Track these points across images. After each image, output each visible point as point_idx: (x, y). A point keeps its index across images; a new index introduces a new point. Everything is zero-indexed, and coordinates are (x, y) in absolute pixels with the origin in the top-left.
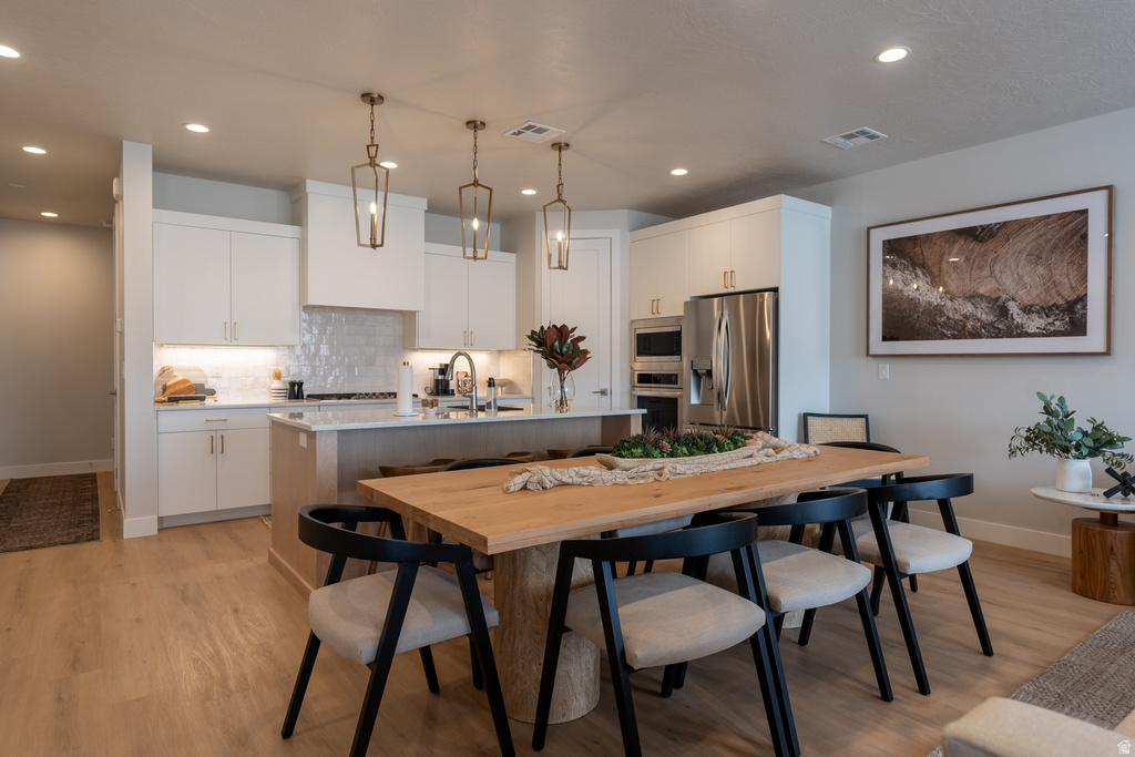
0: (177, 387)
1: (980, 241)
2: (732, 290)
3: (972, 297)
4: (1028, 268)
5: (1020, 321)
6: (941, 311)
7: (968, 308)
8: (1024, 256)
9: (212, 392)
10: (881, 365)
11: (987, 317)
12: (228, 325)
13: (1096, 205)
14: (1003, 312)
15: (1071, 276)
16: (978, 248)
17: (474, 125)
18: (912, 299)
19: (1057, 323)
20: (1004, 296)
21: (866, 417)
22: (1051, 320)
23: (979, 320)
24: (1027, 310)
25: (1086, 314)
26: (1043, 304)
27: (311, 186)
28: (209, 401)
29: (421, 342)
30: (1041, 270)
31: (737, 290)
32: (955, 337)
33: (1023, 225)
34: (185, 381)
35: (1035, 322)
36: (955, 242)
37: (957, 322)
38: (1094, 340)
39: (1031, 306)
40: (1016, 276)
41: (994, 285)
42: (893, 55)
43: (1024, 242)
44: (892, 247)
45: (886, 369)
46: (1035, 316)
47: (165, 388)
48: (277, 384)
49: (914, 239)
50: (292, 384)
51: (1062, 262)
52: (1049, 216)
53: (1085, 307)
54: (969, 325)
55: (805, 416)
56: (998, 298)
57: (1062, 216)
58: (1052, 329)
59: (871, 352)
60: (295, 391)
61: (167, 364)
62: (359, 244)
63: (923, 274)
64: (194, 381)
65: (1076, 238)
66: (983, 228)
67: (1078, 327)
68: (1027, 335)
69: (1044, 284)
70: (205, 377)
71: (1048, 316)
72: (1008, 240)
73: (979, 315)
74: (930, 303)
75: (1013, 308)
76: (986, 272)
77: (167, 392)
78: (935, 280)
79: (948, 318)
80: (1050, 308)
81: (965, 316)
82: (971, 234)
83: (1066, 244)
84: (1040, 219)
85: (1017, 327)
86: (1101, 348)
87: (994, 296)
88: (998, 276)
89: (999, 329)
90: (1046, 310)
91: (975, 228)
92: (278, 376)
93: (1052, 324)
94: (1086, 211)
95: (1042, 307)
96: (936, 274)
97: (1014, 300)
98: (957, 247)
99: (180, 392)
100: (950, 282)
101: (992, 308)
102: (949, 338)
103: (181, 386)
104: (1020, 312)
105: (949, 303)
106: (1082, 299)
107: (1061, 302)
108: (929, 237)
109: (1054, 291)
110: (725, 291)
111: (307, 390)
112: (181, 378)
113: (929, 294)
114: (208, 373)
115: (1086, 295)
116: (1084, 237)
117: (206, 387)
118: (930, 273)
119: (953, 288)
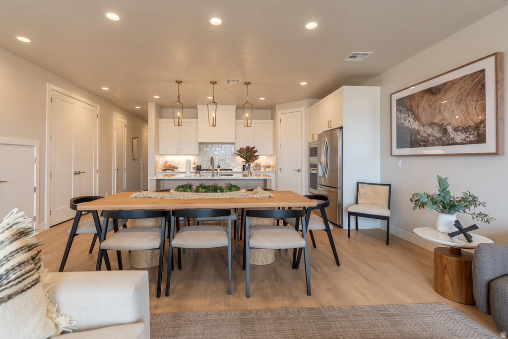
0: (168, 166)
1: (434, 95)
3: (432, 124)
4: (456, 107)
5: (452, 136)
6: (419, 133)
7: (430, 130)
8: (454, 100)
9: (177, 168)
10: (398, 160)
11: (438, 135)
13: (489, 66)
14: (445, 131)
15: (477, 109)
16: (433, 98)
17: (214, 83)
18: (407, 127)
19: (471, 136)
20: (445, 123)
21: (390, 185)
22: (467, 135)
23: (435, 136)
24: (456, 130)
25: (485, 130)
26: (463, 126)
27: (199, 107)
28: (176, 171)
30: (462, 107)
32: (425, 146)
33: (453, 83)
34: (170, 165)
35: (459, 137)
36: (424, 97)
37: (425, 138)
38: (490, 145)
39: (458, 127)
40: (450, 111)
41: (441, 117)
42: (312, 25)
43: (453, 93)
44: (400, 102)
45: (400, 162)
46: (459, 133)
47: (165, 166)
48: (194, 166)
50: (198, 166)
51: (472, 101)
52: (466, 76)
53: (484, 127)
54: (431, 139)
55: (358, 183)
56: (443, 124)
57: (472, 75)
58: (468, 140)
59: (393, 154)
60: (199, 169)
61: (167, 160)
62: (175, 125)
63: (411, 114)
64: (172, 165)
65: (480, 86)
66: (435, 87)
67: (481, 139)
68: (456, 144)
69: (464, 115)
71: (466, 133)
72: (446, 92)
73: (434, 134)
74: (414, 129)
75: (450, 129)
76: (437, 111)
77: (166, 168)
78: (417, 118)
79: (422, 136)
80: (467, 128)
81: (429, 135)
82: (432, 92)
83: (474, 90)
84: (461, 78)
85: (452, 140)
86: (494, 150)
87: (441, 123)
88: (442, 112)
89: (444, 141)
90: (465, 129)
91: (432, 88)
92: (193, 164)
93: (468, 137)
94: (484, 70)
95: (463, 128)
96: (416, 114)
97: (450, 125)
98: (425, 99)
100: (422, 117)
101: (440, 129)
102: (422, 146)
104: (453, 131)
105: (422, 128)
106: (483, 122)
107: (472, 124)
108: (414, 95)
109: (469, 118)
111: (202, 168)
113: (414, 124)
114: (176, 163)
115: (485, 119)
116: (484, 85)
118: (414, 113)
119: (423, 120)
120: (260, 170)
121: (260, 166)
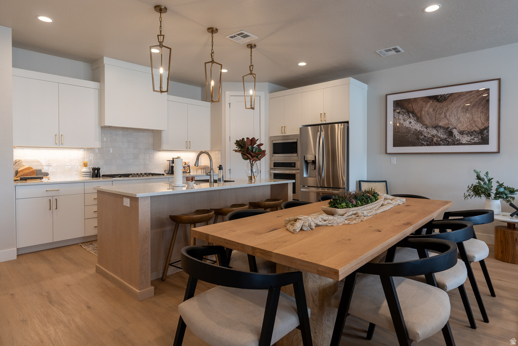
0: (25, 172)
1: (440, 102)
2: (324, 122)
3: (436, 127)
4: (462, 114)
5: (458, 138)
6: (421, 133)
7: (434, 132)
8: (460, 109)
9: (47, 174)
10: (392, 158)
11: (442, 135)
12: (57, 136)
13: (493, 86)
14: (451, 134)
15: (482, 118)
16: (439, 105)
17: (212, 30)
18: (408, 128)
19: (476, 139)
20: (451, 127)
21: (386, 181)
22: (472, 138)
23: (439, 137)
24: (462, 133)
25: (488, 135)
26: (469, 130)
27: (106, 60)
28: (45, 180)
29: (164, 146)
30: (468, 115)
31: (327, 122)
32: (428, 145)
33: (460, 95)
34: (29, 168)
35: (465, 139)
36: (428, 102)
37: (429, 138)
38: (492, 146)
39: (464, 131)
40: (456, 118)
41: (446, 122)
43: (458, 103)
44: (397, 104)
45: (394, 160)
46: (465, 136)
47: (17, 173)
48: (85, 169)
49: (408, 101)
50: (94, 169)
51: (478, 112)
52: (472, 91)
53: (488, 132)
54: (435, 140)
55: (360, 182)
56: (448, 128)
58: (473, 141)
59: (388, 152)
60: (96, 173)
63: (413, 116)
64: (35, 168)
65: (484, 101)
66: (441, 96)
67: (485, 141)
68: (462, 144)
69: (470, 121)
70: (42, 166)
71: (471, 136)
72: (453, 101)
73: (439, 135)
74: (416, 130)
75: (455, 132)
76: (443, 116)
77: (18, 175)
78: (419, 119)
79: (425, 136)
80: (472, 132)
81: (433, 136)
82: (435, 98)
83: (480, 104)
84: (467, 92)
85: (457, 140)
86: (495, 150)
87: (446, 127)
88: (448, 118)
89: (449, 142)
90: (470, 133)
91: (437, 96)
92: (85, 165)
93: (473, 139)
94: (488, 89)
95: (468, 132)
96: (419, 116)
97: (455, 128)
98: (429, 104)
99: (27, 174)
100: (425, 120)
101: (445, 132)
102: (425, 146)
103: (28, 171)
104: (458, 134)
105: (425, 130)
106: (487, 128)
107: (477, 129)
108: (415, 100)
109: (474, 125)
110: (321, 123)
111: (102, 173)
112: (27, 166)
113: (416, 125)
114: (44, 163)
115: (489, 126)
116: (488, 101)
117: (43, 171)
118: (416, 116)
119: (427, 122)
120: (190, 172)
121: (189, 166)
